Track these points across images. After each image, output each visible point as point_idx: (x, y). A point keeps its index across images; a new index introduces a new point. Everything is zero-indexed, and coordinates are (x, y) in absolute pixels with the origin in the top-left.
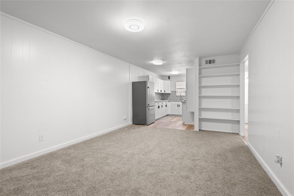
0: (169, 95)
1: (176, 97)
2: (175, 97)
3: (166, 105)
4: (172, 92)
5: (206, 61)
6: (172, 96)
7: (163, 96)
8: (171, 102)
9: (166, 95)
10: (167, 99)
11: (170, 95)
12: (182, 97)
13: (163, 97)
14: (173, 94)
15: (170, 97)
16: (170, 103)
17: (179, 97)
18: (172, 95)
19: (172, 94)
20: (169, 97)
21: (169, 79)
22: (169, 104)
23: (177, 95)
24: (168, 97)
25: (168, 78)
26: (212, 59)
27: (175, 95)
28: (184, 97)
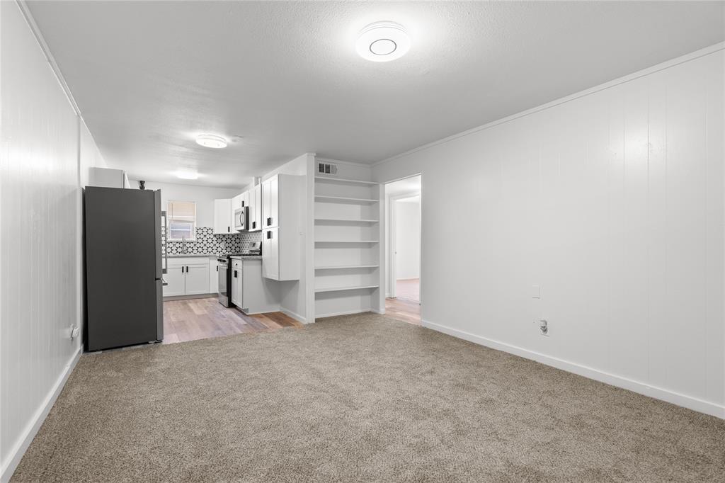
5: (320, 165)
12: (184, 245)
26: (325, 164)
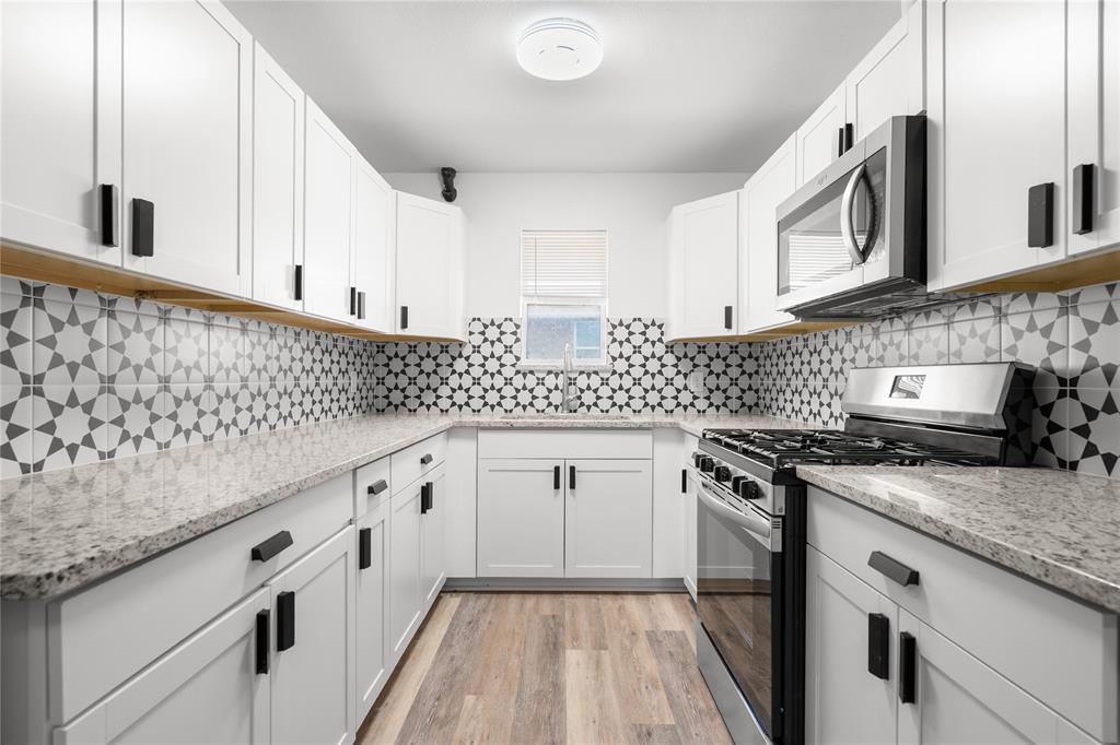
0: (444, 359)
1: (518, 381)
2: (509, 381)
3: (426, 493)
4: (478, 327)
6: (476, 371)
7: (382, 372)
8: (482, 436)
9: (412, 359)
10: (429, 398)
11: (460, 365)
12: (572, 382)
13: (381, 381)
14: (486, 349)
15: (454, 381)
16: (463, 447)
17: (550, 381)
18: (476, 359)
19: (477, 349)
20: (444, 381)
21: (449, 195)
22: (455, 465)
23: (524, 364)
24: (434, 381)
25: (439, 188)
27: (508, 359)
28: (595, 381)
